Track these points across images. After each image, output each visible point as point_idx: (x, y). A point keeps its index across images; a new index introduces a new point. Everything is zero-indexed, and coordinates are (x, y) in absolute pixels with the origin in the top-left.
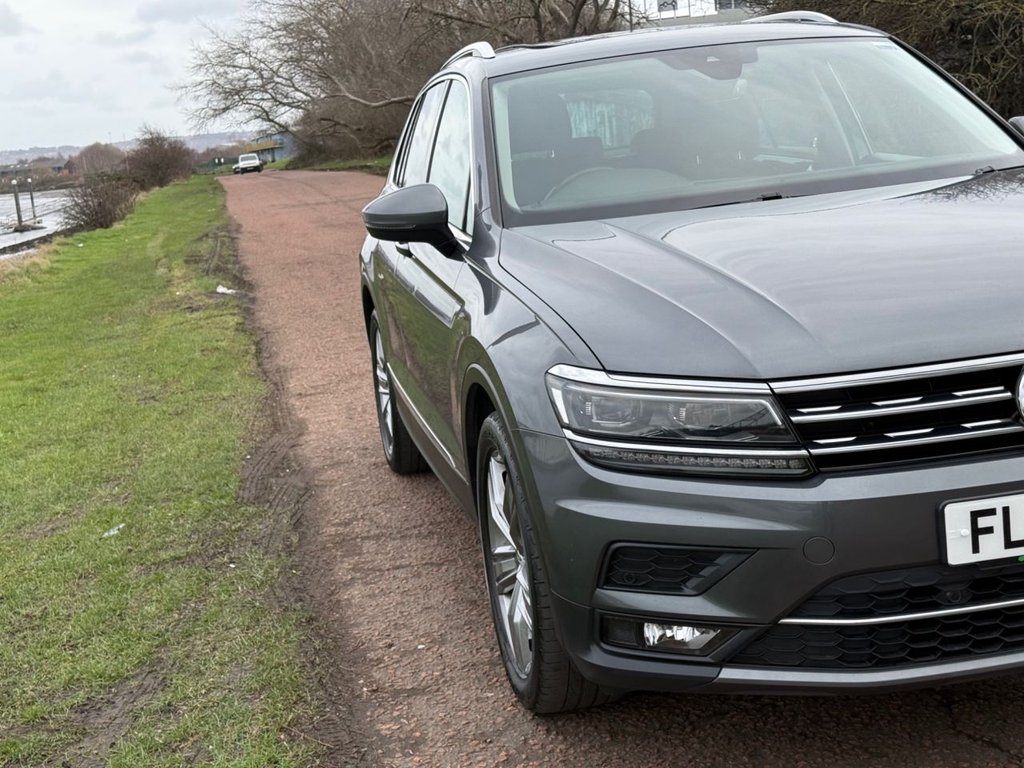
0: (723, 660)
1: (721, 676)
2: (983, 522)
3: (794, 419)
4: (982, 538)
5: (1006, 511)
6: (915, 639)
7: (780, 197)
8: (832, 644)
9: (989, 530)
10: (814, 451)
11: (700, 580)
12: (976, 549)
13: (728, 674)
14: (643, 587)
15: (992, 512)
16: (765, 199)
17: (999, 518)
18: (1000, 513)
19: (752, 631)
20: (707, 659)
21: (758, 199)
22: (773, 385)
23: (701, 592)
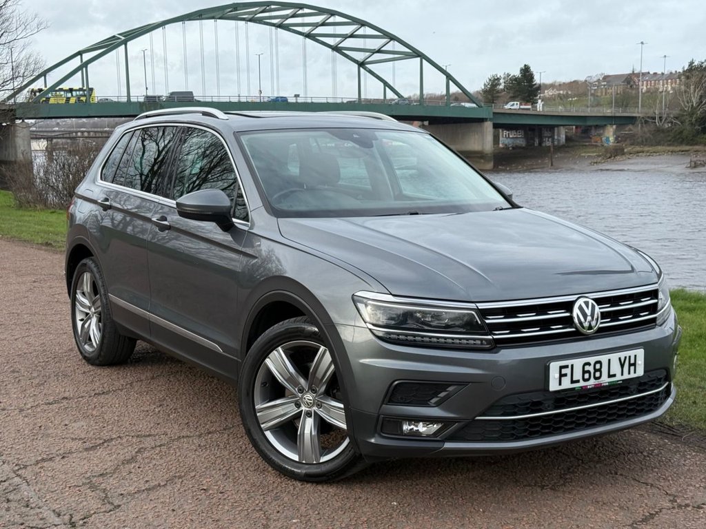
0: (446, 439)
1: (445, 446)
2: (564, 371)
3: (487, 321)
4: (563, 378)
5: (572, 366)
6: (532, 426)
7: (417, 214)
8: (497, 429)
9: (566, 375)
10: (495, 337)
11: (438, 399)
12: (560, 384)
13: (448, 445)
14: (408, 403)
15: (566, 367)
16: (411, 214)
17: (569, 369)
18: (570, 367)
19: (463, 423)
20: (438, 439)
21: (408, 214)
22: (478, 304)
23: (438, 405)
